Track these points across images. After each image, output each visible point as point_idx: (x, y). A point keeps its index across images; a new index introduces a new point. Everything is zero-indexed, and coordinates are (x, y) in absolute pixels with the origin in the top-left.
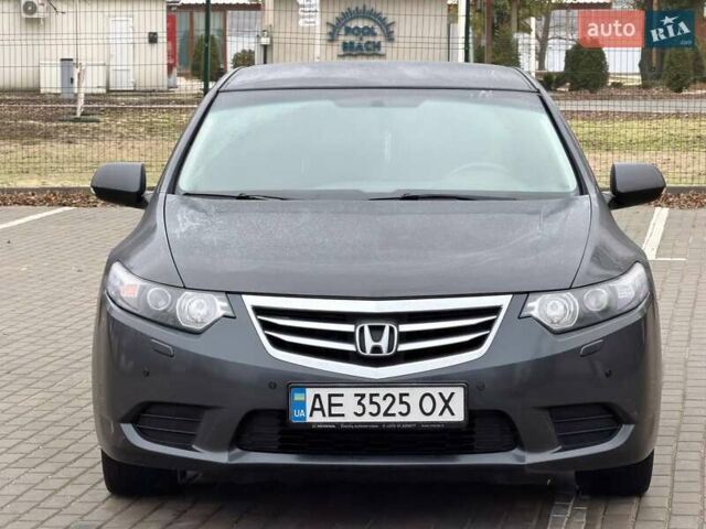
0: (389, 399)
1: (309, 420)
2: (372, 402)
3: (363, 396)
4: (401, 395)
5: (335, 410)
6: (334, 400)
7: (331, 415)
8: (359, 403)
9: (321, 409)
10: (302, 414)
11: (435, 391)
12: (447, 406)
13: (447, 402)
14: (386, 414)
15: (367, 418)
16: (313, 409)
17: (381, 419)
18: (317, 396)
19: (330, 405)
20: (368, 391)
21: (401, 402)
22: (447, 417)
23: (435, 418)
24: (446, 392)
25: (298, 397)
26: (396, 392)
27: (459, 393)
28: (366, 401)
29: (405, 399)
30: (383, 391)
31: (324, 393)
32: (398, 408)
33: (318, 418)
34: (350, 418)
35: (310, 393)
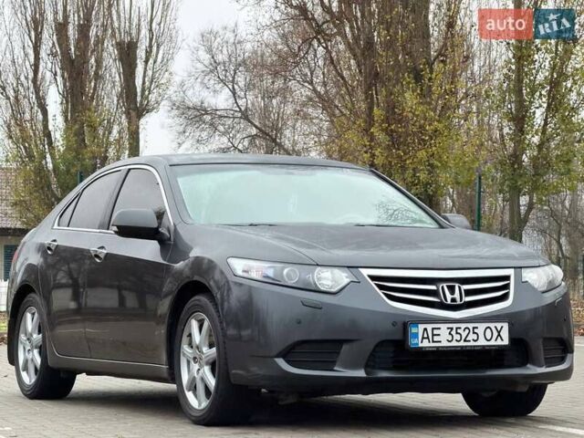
0: (467, 331)
1: (420, 345)
2: (457, 333)
3: (452, 329)
4: (474, 328)
5: (436, 338)
6: (435, 332)
7: (433, 342)
8: (450, 333)
9: (428, 338)
10: (416, 341)
11: (492, 325)
12: (499, 335)
13: (499, 332)
14: (465, 341)
15: (454, 344)
16: (423, 338)
17: (462, 343)
18: (425, 329)
19: (433, 335)
20: (454, 326)
21: (474, 333)
22: (499, 342)
23: (493, 343)
24: (499, 325)
25: (414, 330)
26: (471, 326)
27: (506, 326)
28: (454, 332)
29: (476, 330)
30: (463, 326)
31: (429, 327)
32: (472, 337)
33: (426, 344)
34: (445, 344)
35: (421, 327)
